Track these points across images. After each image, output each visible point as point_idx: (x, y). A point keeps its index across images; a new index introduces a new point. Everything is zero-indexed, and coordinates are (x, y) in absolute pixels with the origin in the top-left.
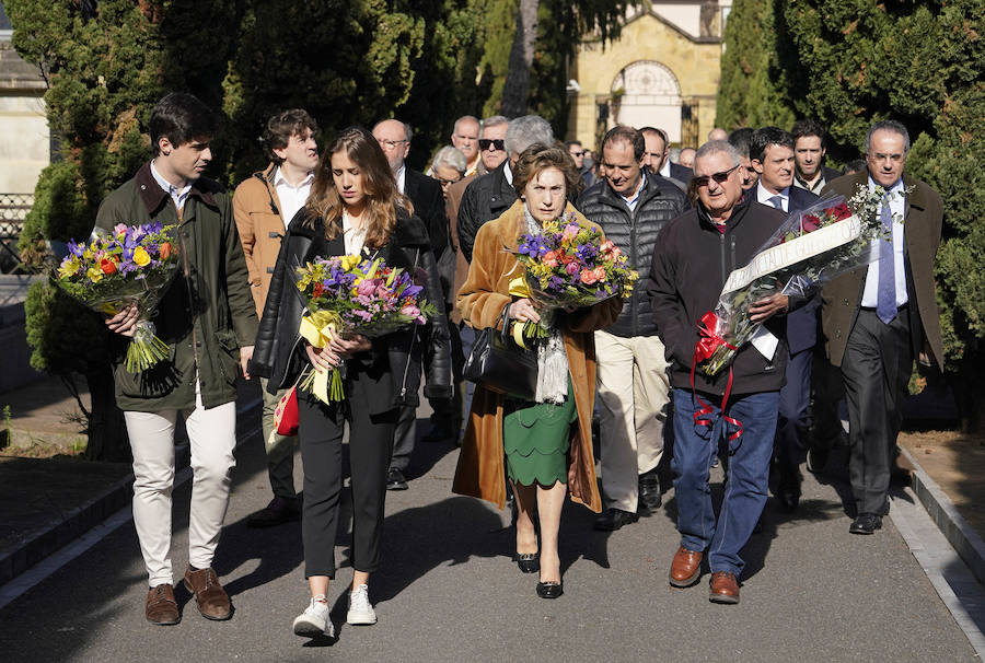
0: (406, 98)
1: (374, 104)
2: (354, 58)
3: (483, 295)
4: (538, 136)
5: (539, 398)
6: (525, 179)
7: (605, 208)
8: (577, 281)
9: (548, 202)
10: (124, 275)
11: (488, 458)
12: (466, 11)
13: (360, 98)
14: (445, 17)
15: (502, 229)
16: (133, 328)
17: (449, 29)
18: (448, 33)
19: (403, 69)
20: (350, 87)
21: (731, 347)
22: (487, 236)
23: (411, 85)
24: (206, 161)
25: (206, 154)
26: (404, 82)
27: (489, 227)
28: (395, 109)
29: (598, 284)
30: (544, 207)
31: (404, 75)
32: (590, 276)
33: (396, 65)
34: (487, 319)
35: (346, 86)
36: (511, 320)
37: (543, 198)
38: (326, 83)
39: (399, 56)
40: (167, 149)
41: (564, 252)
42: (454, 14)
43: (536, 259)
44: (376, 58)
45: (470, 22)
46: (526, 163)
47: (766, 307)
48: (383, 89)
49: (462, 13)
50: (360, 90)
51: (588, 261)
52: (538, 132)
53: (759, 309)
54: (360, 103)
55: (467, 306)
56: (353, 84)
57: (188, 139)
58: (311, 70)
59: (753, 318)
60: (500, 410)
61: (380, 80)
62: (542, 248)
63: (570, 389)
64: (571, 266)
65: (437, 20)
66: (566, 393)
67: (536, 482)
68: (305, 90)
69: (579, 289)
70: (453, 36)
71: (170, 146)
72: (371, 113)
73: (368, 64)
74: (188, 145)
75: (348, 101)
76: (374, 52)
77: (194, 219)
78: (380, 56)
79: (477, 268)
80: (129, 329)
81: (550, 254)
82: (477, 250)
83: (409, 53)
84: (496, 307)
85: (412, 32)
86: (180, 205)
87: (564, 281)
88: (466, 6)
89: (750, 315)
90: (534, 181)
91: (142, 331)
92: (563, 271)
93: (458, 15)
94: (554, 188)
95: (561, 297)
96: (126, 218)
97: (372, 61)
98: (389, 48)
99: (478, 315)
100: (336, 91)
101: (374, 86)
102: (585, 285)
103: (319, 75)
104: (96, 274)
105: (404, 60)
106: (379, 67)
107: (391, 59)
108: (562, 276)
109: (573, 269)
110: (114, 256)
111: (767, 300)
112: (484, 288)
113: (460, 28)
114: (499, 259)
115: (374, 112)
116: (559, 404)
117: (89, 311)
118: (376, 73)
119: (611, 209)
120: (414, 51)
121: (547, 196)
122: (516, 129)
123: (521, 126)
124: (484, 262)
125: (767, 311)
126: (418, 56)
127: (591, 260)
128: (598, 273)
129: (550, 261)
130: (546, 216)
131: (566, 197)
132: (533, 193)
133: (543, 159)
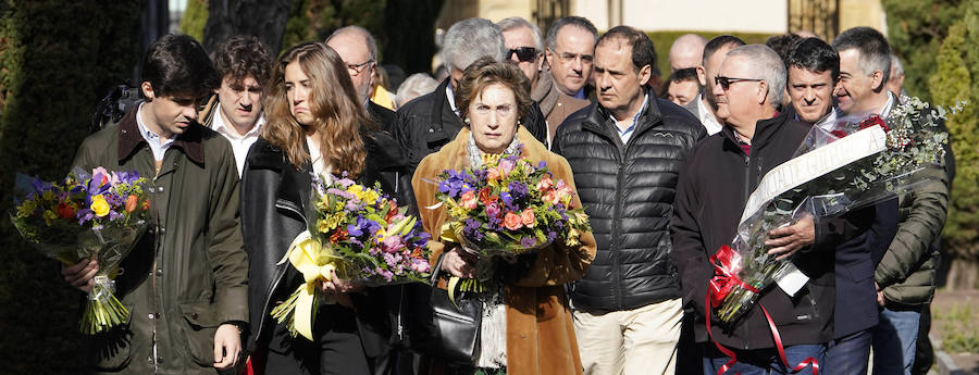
4: (484, 45)
5: (482, 363)
6: (467, 98)
7: (591, 138)
8: (499, 227)
9: (493, 124)
16: (91, 283)
21: (749, 287)
27: (429, 160)
29: (525, 230)
30: (490, 131)
32: (514, 221)
37: (488, 120)
43: (456, 198)
46: (470, 79)
47: (791, 245)
51: (515, 204)
52: (484, 40)
53: (777, 241)
62: (465, 186)
69: (501, 235)
77: (173, 172)
81: (472, 193)
86: (159, 156)
87: (485, 225)
90: (478, 99)
94: (499, 108)
102: (510, 231)
108: (480, 218)
111: (785, 229)
119: (598, 140)
121: (492, 117)
122: (456, 36)
123: (463, 33)
125: (792, 249)
127: (521, 201)
128: (527, 217)
129: (471, 202)
130: (492, 143)
131: (517, 120)
132: (477, 116)
133: (487, 74)
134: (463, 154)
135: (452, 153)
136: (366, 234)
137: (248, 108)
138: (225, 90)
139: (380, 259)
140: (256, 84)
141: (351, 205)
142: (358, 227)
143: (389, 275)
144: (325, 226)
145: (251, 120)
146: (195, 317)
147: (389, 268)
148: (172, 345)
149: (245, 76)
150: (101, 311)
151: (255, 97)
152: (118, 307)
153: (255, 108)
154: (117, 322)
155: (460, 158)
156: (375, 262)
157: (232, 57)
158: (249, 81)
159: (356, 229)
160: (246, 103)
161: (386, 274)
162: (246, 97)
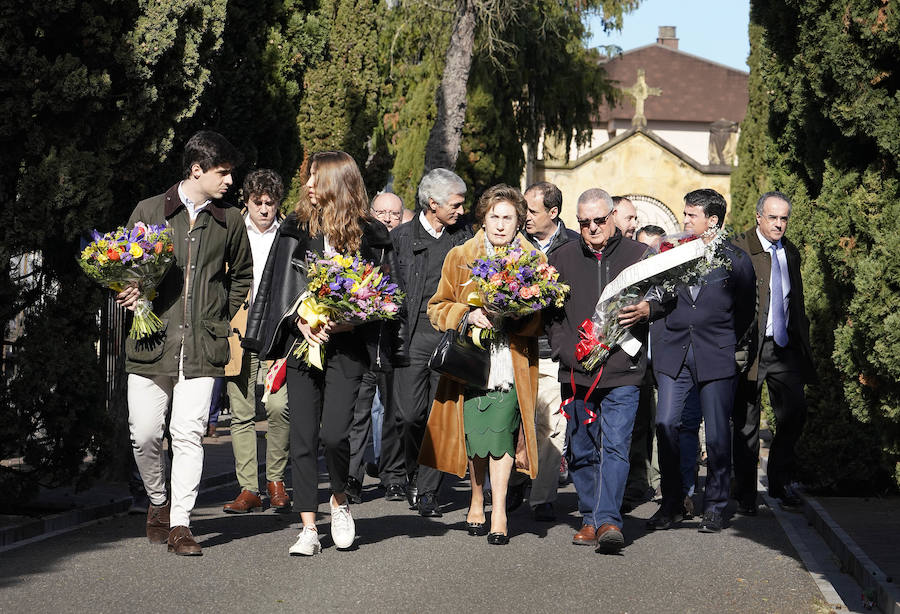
0: (194, 109)
1: (140, 114)
2: (108, 38)
3: (448, 304)
5: (491, 386)
6: (485, 211)
8: (517, 297)
9: (500, 228)
10: (124, 262)
11: (448, 436)
12: (317, 15)
13: (119, 104)
14: (284, 21)
15: (466, 252)
16: (135, 304)
17: (290, 39)
18: (287, 45)
19: (189, 61)
20: (100, 83)
21: (604, 347)
22: (454, 257)
23: (201, 89)
24: (227, 184)
25: (228, 179)
26: (190, 83)
27: (456, 251)
28: (176, 126)
29: (534, 298)
30: (498, 232)
31: (190, 72)
32: (527, 292)
33: (175, 54)
34: (451, 323)
35: (94, 82)
36: (469, 325)
37: (497, 225)
38: (61, 75)
39: (180, 42)
40: (197, 174)
41: (507, 274)
42: (297, 17)
43: (486, 279)
44: (143, 39)
45: (321, 30)
46: (487, 198)
47: (632, 314)
48: (154, 91)
49: (310, 17)
50: (117, 89)
51: (526, 281)
53: (627, 315)
54: (119, 113)
55: (434, 313)
56: (107, 78)
57: (216, 165)
58: (39, 55)
59: (622, 322)
60: (461, 397)
61: (149, 74)
62: (491, 270)
63: (516, 378)
64: (512, 285)
65: (271, 24)
66: (512, 382)
67: (489, 454)
68: (29, 85)
69: (519, 303)
70: (295, 49)
71: (201, 171)
72: (134, 126)
73: (129, 49)
74: (216, 170)
75: (99, 106)
76: (140, 30)
77: (203, 228)
78: (148, 37)
79: (445, 283)
80: (131, 305)
81: (496, 275)
82: (446, 268)
83: (199, 41)
84: (458, 313)
85: (207, 9)
86: (193, 216)
87: (507, 296)
88: (317, 7)
89: (619, 320)
90: (491, 211)
91: (141, 307)
92: (506, 289)
93: (305, 19)
94: (505, 217)
95: (506, 308)
96: (147, 218)
97: (136, 45)
98: (164, 26)
99: (444, 320)
100: (78, 87)
101: (138, 84)
102: (523, 299)
103: (52, 61)
104: (102, 258)
105: (191, 50)
106: (146, 54)
107: (167, 43)
108: (505, 292)
109: (513, 288)
110: (121, 247)
111: (632, 307)
112: (450, 298)
113: (308, 40)
114: (463, 275)
115: (141, 126)
116: (506, 391)
117: (99, 286)
118: (143, 63)
120: (209, 39)
121: (500, 223)
124: (451, 278)
125: (633, 317)
126: (217, 47)
127: (529, 280)
128: (534, 290)
129: (496, 281)
130: (499, 240)
131: (516, 227)
132: (491, 223)
133: (498, 195)
134: (482, 247)
135: (474, 246)
136: (343, 289)
137: (265, 215)
138: (251, 204)
139: (354, 303)
140: (269, 200)
141: (333, 269)
142: (337, 284)
143: (362, 315)
144: (314, 287)
145: (268, 223)
146: (213, 329)
147: (363, 310)
148: (195, 347)
149: (261, 195)
150: (143, 323)
151: (270, 208)
152: (155, 320)
153: (270, 215)
154: (155, 330)
155: (479, 250)
156: (351, 307)
157: (254, 183)
158: (265, 198)
159: (336, 285)
160: (264, 212)
161: (359, 315)
162: (264, 208)
